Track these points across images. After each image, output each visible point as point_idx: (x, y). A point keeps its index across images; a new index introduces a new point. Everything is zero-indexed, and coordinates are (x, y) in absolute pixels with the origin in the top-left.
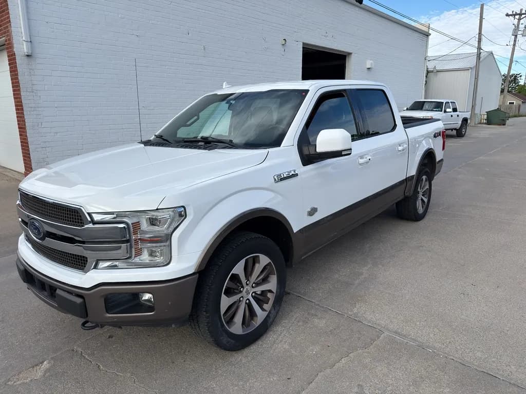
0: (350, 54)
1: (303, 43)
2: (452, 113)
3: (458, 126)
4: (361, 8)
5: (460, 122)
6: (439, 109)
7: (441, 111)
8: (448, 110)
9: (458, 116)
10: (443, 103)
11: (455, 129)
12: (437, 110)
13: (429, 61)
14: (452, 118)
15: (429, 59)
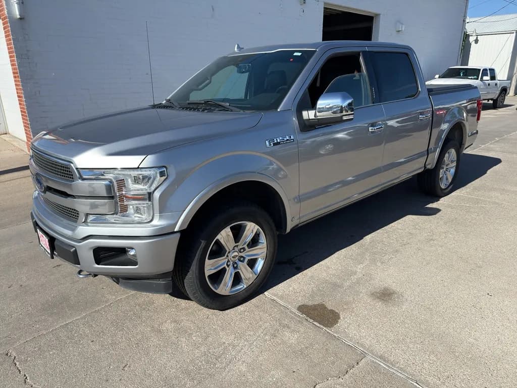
0: (378, 15)
1: (325, 3)
2: (490, 81)
3: (495, 96)
5: (498, 92)
6: (475, 77)
7: (477, 79)
8: (485, 78)
9: (496, 84)
10: (479, 70)
11: (492, 99)
12: (473, 77)
13: (468, 23)
14: (489, 87)
15: (467, 21)
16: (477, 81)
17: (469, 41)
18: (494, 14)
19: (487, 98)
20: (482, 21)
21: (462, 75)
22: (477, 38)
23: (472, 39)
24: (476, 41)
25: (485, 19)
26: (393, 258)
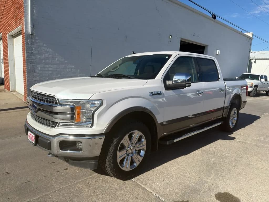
0: (207, 46)
1: (181, 39)
2: (264, 82)
3: (268, 89)
4: (214, 21)
6: (257, 79)
8: (262, 80)
9: (268, 83)
10: (259, 76)
11: (266, 91)
12: (256, 79)
13: (252, 53)
14: (264, 84)
15: (251, 52)
16: (258, 81)
17: (251, 62)
18: (264, 50)
19: (263, 90)
20: (258, 52)
21: (250, 77)
22: (255, 61)
23: (253, 61)
24: (255, 62)
25: (259, 52)
26: (228, 174)
